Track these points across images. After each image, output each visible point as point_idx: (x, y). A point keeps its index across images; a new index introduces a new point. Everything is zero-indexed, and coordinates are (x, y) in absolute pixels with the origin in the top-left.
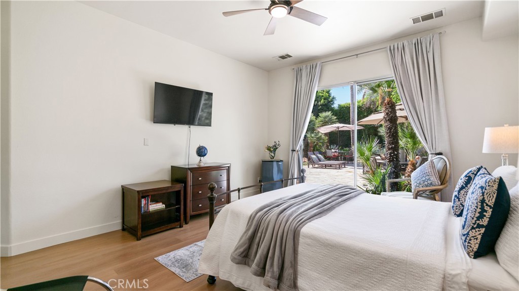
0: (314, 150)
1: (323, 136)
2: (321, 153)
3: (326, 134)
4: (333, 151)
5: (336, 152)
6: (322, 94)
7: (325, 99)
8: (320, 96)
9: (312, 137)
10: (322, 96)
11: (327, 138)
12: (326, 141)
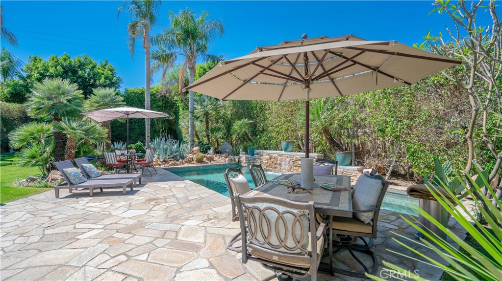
0: (77, 155)
1: (98, 127)
2: (91, 160)
3: (104, 124)
4: (118, 152)
5: (123, 155)
6: (102, 72)
7: (106, 78)
8: (98, 73)
9: (73, 129)
10: (103, 74)
11: (107, 130)
12: (105, 136)
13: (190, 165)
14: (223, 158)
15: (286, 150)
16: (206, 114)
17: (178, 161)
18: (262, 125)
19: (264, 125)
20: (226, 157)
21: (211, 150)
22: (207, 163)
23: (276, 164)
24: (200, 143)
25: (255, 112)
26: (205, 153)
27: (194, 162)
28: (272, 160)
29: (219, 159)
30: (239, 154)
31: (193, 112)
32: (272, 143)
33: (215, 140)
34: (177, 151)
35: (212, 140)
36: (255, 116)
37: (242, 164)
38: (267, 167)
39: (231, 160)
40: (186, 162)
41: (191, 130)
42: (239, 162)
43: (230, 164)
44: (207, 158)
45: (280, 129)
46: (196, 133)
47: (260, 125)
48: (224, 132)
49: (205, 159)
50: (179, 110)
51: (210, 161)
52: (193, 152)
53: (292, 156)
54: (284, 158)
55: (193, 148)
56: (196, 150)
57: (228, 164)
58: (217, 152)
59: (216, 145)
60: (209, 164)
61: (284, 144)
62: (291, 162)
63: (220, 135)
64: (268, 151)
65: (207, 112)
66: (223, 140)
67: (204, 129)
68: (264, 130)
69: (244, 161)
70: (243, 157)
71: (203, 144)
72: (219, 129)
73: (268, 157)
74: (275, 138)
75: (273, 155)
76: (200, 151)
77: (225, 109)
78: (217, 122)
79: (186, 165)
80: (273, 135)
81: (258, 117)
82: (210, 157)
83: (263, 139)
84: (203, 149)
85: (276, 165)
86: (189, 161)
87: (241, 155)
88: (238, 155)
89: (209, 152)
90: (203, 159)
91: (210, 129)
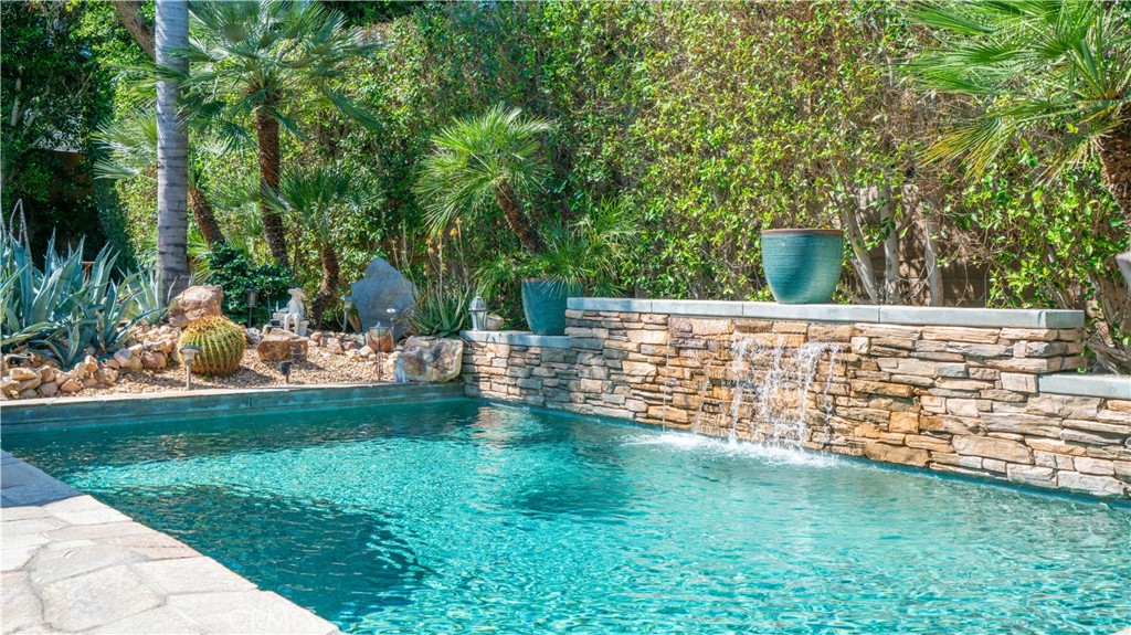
13: (149, 393)
14: (365, 350)
15: (791, 287)
16: (266, 94)
17: (66, 365)
18: (608, 149)
19: (619, 151)
20: (382, 348)
21: (292, 303)
22: (268, 380)
23: (715, 383)
24: (228, 264)
25: (563, 71)
26: (253, 323)
27: (183, 373)
28: (693, 358)
29: (341, 361)
30: (468, 325)
31: (177, 74)
32: (669, 261)
33: (314, 255)
34: (67, 308)
35: (299, 255)
36: (567, 97)
37: (484, 386)
38: (650, 402)
39: (420, 363)
40: (125, 372)
41: (171, 184)
42: (467, 371)
43: (412, 387)
44: (265, 348)
45: (731, 164)
46: (205, 210)
47: (597, 151)
48: (367, 204)
49: (251, 358)
50: (111, 95)
51: (285, 371)
52: (179, 312)
53: (844, 330)
54: (781, 340)
55: (177, 290)
56: (198, 305)
57: (398, 386)
58: (326, 319)
59: (323, 285)
60: (280, 384)
61: (775, 250)
62: (833, 370)
63: (346, 218)
64: (664, 305)
65: (270, 82)
66: (360, 256)
67: (254, 181)
68: (615, 182)
69: (500, 366)
70: (492, 346)
71: (241, 270)
72: (341, 187)
73: (660, 337)
74: (695, 225)
75: (699, 327)
76: (225, 311)
77: (379, 70)
78: (332, 151)
79: (124, 392)
80: (684, 204)
81: (580, 99)
82: (287, 346)
83: (615, 235)
84: (243, 298)
85: (722, 393)
86: (145, 365)
87: (475, 334)
88: (455, 334)
89: (280, 315)
90: (239, 356)
91: (283, 183)
